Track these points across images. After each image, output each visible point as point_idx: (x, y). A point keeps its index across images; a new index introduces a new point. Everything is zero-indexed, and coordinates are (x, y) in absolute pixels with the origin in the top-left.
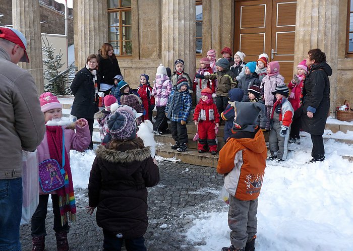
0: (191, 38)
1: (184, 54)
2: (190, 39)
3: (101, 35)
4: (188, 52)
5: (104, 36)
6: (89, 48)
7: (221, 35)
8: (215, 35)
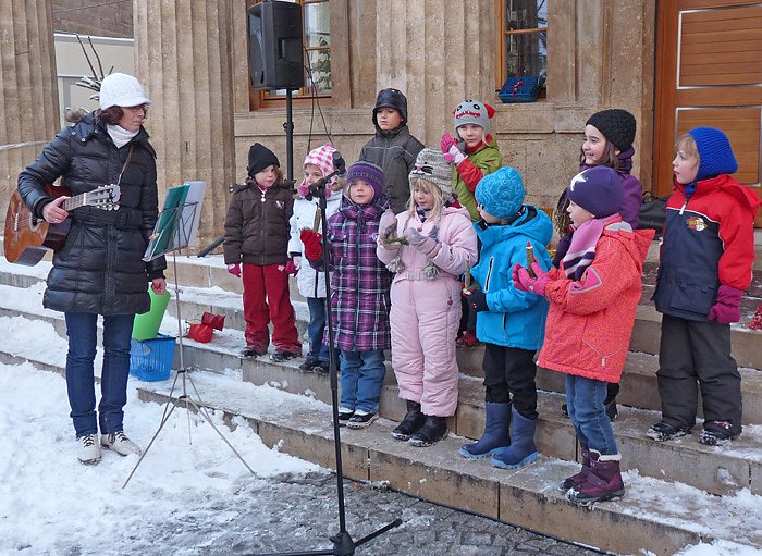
0: (474, 26)
1: (447, 83)
2: (466, 27)
3: (202, 30)
4: (459, 76)
5: (209, 34)
6: (160, 75)
7: (608, 18)
8: (588, 18)
